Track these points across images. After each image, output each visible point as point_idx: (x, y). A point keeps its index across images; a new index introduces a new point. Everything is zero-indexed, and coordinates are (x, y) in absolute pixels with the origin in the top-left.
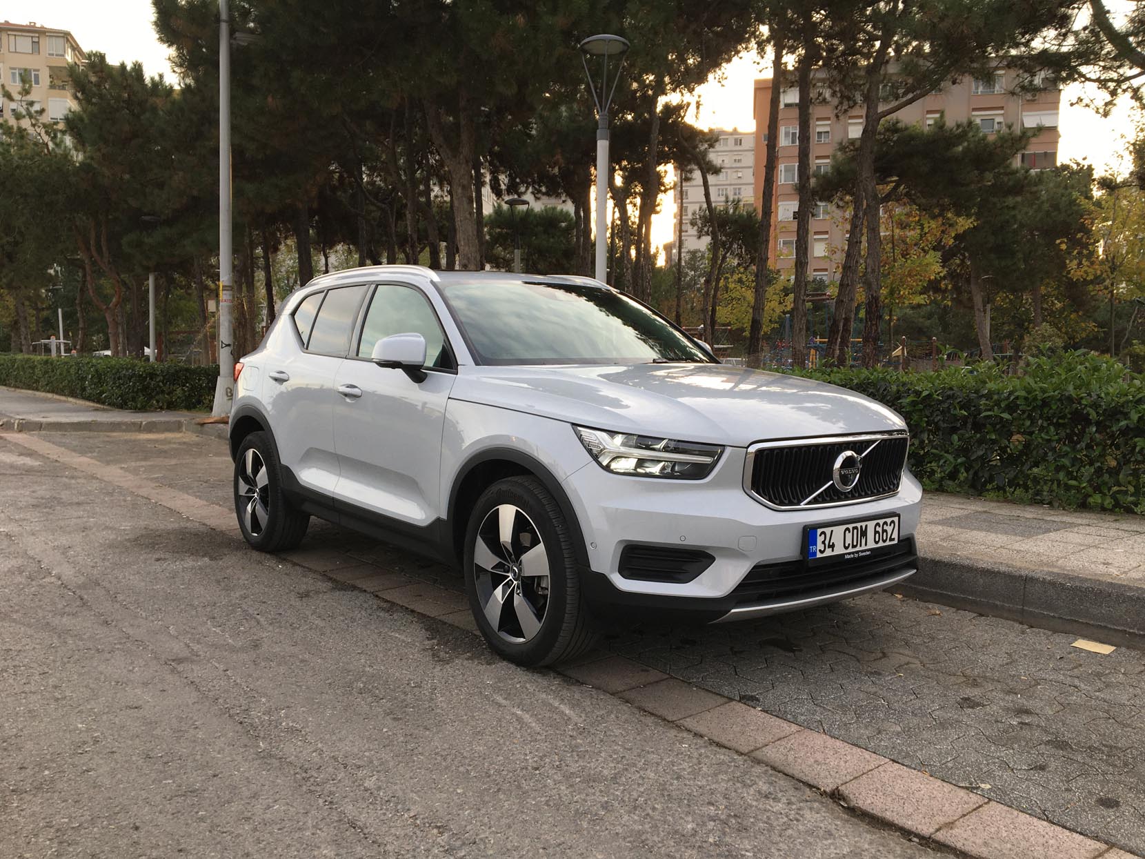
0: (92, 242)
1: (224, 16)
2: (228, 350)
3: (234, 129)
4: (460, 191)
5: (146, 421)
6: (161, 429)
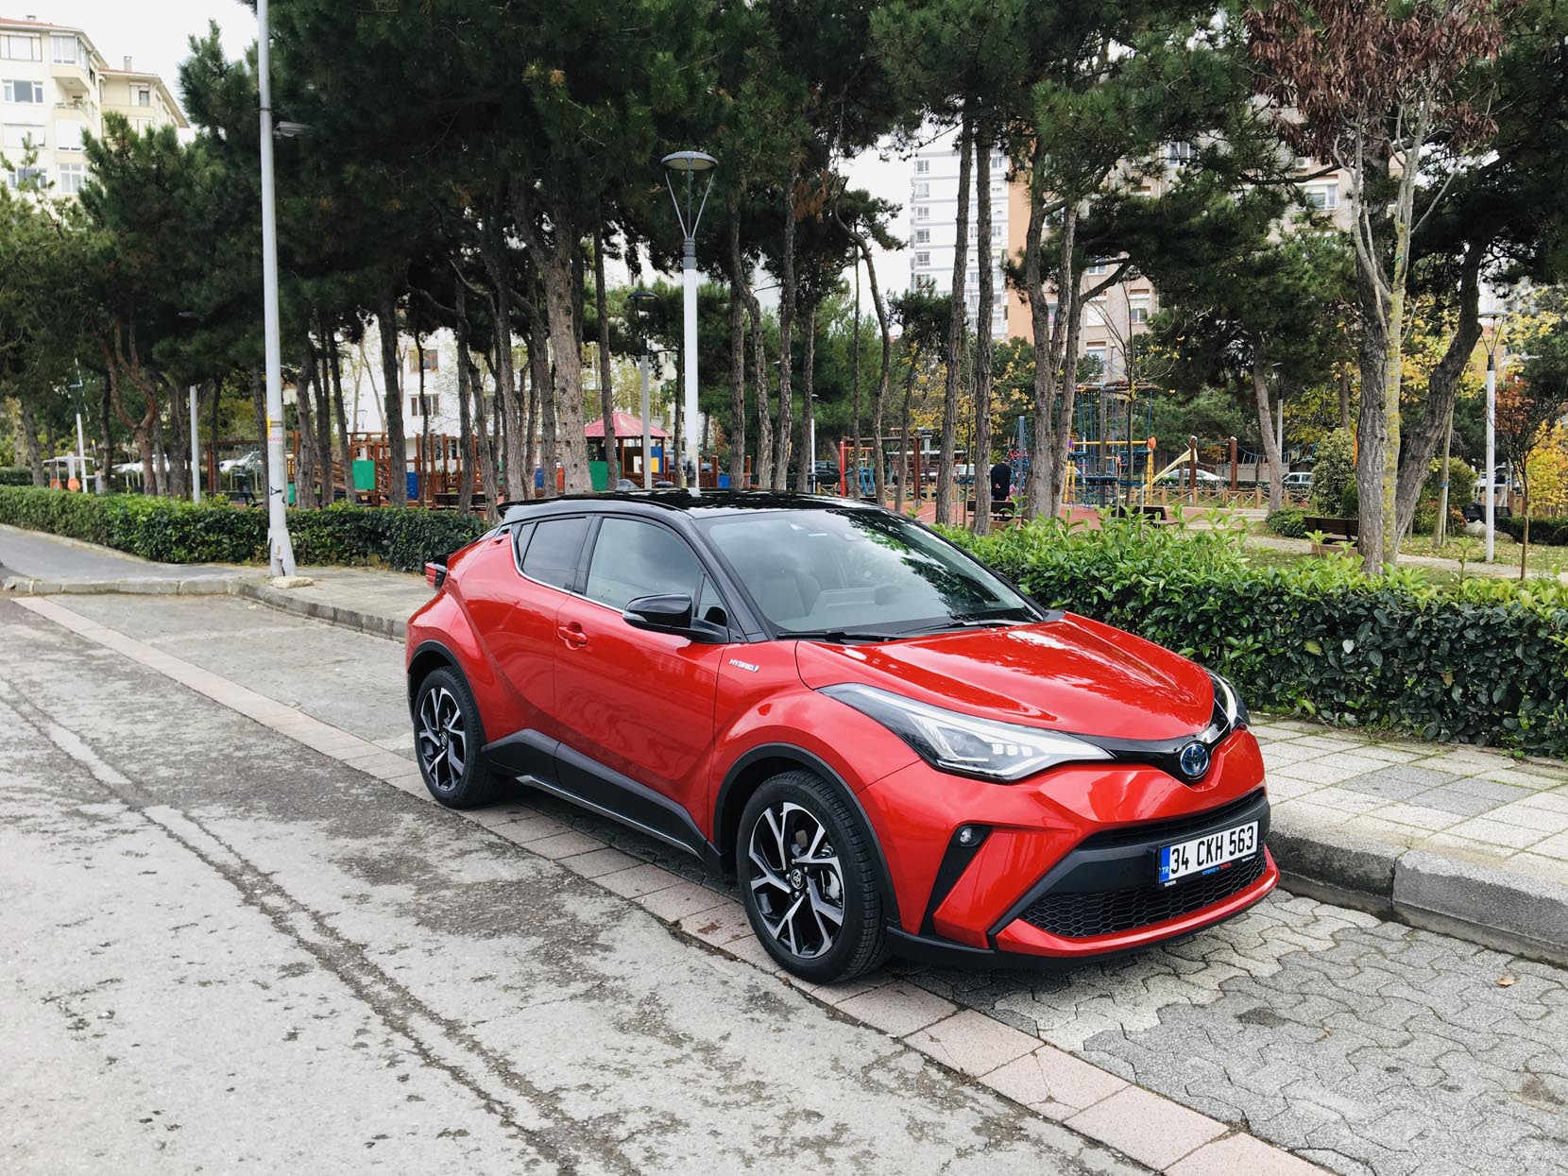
0: (118, 344)
1: (265, 101)
2: (279, 497)
3: (280, 228)
4: (555, 300)
5: (184, 580)
6: (203, 590)
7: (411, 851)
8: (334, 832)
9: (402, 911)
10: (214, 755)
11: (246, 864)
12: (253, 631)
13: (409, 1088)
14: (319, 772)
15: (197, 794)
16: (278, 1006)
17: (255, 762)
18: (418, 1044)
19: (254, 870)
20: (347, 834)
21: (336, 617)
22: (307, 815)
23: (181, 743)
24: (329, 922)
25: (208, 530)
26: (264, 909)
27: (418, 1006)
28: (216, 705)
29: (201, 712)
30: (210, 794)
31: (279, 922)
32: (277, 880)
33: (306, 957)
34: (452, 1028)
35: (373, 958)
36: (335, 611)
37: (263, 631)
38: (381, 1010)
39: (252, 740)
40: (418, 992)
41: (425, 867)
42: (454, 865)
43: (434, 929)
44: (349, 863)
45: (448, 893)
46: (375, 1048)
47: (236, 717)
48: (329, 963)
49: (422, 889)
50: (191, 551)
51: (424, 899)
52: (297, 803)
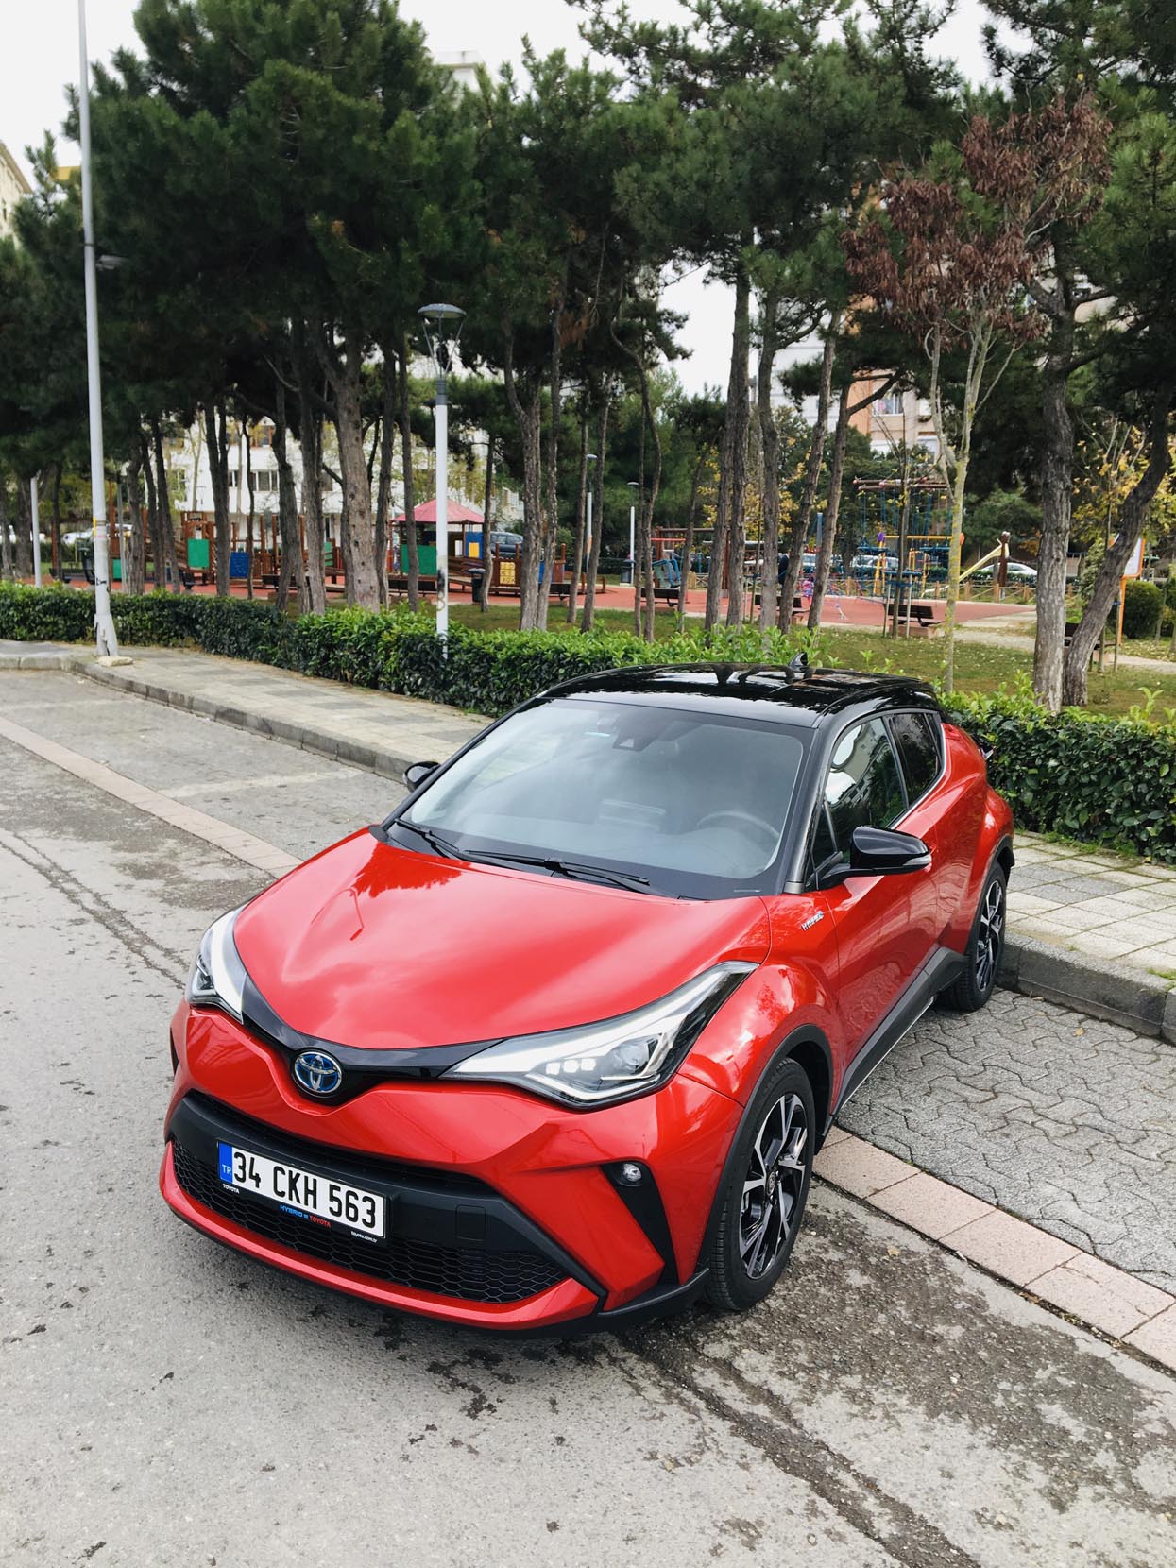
1: (89, 237)
2: (104, 587)
3: (103, 348)
4: (345, 415)
5: (24, 657)
6: (40, 666)
7: (167, 861)
8: (117, 849)
9: (153, 894)
10: (39, 797)
11: (55, 865)
12: (80, 703)
13: (136, 977)
14: (115, 810)
15: (26, 823)
16: (66, 939)
17: (69, 803)
18: (146, 959)
19: (60, 869)
20: (125, 850)
21: (148, 693)
22: (101, 838)
23: (15, 788)
24: (104, 899)
25: (46, 611)
26: (63, 890)
27: (151, 942)
28: (43, 761)
29: (32, 766)
30: (34, 823)
31: (72, 897)
32: (73, 875)
33: (85, 915)
34: (168, 953)
35: (128, 917)
36: (148, 687)
37: (87, 703)
38: (129, 943)
39: (68, 787)
40: (150, 935)
41: (174, 870)
42: (194, 871)
43: (171, 903)
44: (123, 867)
45: (186, 886)
46: (119, 958)
47: (58, 771)
48: (100, 919)
49: (169, 882)
50: (31, 630)
51: (169, 888)
52: (95, 830)
